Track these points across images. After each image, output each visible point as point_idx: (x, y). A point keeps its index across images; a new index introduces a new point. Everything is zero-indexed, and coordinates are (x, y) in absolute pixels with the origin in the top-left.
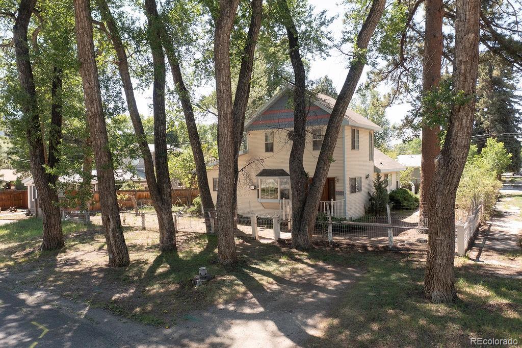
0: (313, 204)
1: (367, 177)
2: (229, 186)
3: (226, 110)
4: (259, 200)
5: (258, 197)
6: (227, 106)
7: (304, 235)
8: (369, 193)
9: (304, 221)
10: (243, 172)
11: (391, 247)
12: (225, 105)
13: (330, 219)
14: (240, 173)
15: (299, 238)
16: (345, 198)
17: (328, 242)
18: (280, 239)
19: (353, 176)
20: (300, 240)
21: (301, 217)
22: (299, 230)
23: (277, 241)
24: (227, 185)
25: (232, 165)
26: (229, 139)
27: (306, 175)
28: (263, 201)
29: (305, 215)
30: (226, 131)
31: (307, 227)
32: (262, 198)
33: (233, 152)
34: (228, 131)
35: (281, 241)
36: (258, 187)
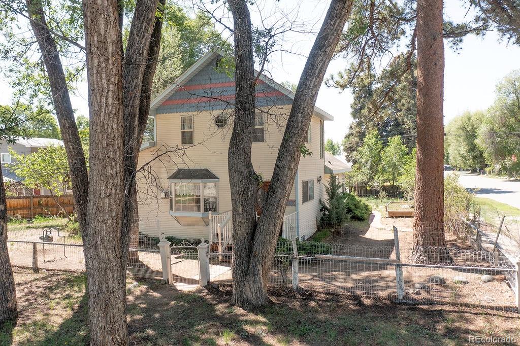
0: (271, 228)
1: (319, 181)
2: (112, 201)
3: (103, 33)
4: (172, 213)
5: (171, 209)
6: (106, 26)
7: (255, 282)
8: (320, 201)
9: (255, 256)
10: (146, 173)
11: (401, 298)
12: (102, 22)
13: (295, 251)
14: (139, 175)
15: (247, 287)
16: (297, 210)
17: (291, 290)
18: (209, 282)
19: (305, 179)
20: (249, 292)
21: (250, 250)
22: (246, 273)
23: (206, 287)
24: (107, 200)
25: (119, 157)
26: (110, 101)
27: (257, 178)
28: (179, 214)
29: (257, 248)
30: (104, 81)
31: (260, 267)
32: (177, 210)
33: (121, 129)
34: (108, 80)
35: (213, 288)
36: (171, 194)
